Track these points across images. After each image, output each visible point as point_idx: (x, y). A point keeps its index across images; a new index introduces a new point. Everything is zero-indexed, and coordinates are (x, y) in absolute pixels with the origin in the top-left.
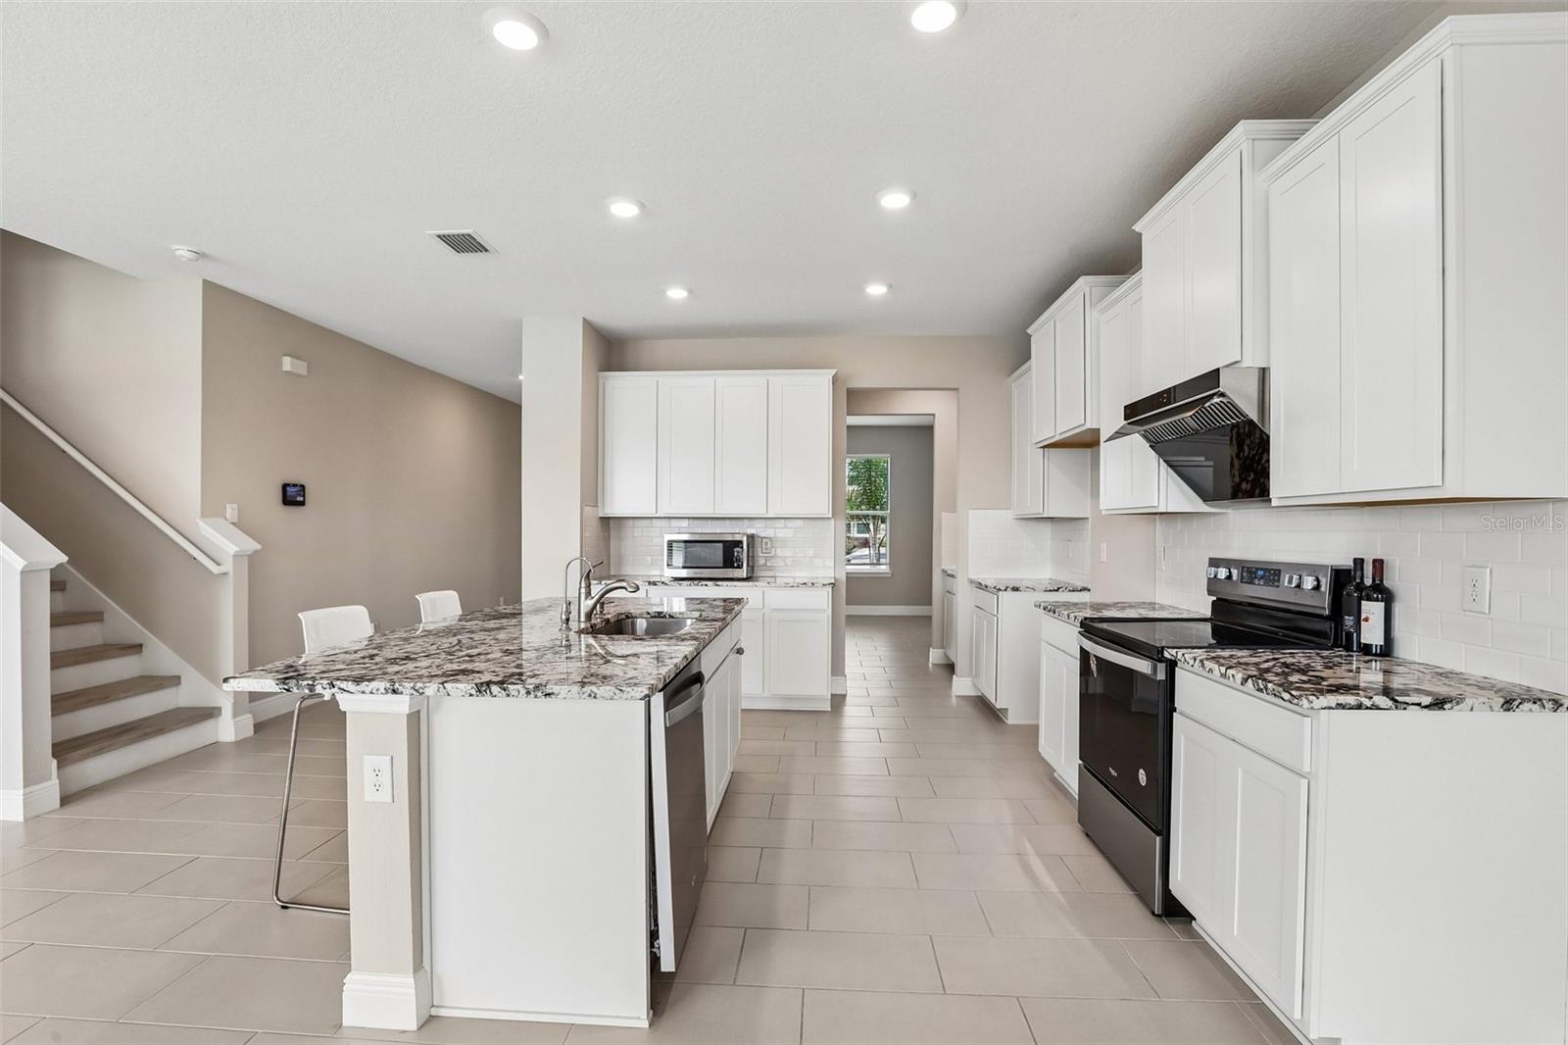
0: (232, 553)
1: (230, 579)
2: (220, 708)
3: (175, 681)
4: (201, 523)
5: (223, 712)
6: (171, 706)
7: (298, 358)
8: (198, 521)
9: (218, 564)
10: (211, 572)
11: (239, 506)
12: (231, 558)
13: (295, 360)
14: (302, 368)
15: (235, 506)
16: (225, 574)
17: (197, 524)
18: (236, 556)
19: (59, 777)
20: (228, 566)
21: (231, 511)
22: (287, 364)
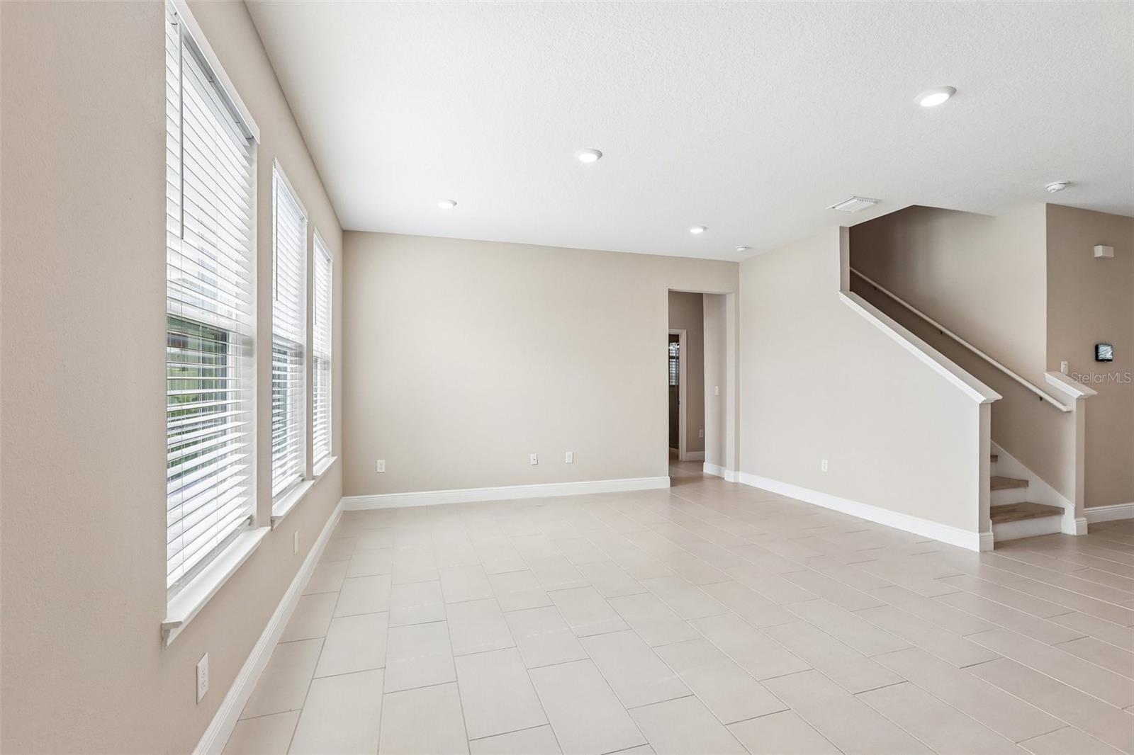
0: (1076, 397)
1: (1074, 418)
2: (1063, 509)
3: (1024, 483)
4: (1047, 375)
5: (1066, 511)
6: (1022, 500)
7: (1106, 245)
8: (1046, 374)
9: (1065, 405)
10: (1060, 410)
11: (1069, 363)
12: (1075, 402)
13: (1107, 247)
14: (1110, 253)
15: (1066, 363)
16: (1069, 412)
17: (1044, 375)
18: (1079, 399)
19: (993, 531)
20: (1072, 406)
21: (1063, 366)
22: (1099, 251)
